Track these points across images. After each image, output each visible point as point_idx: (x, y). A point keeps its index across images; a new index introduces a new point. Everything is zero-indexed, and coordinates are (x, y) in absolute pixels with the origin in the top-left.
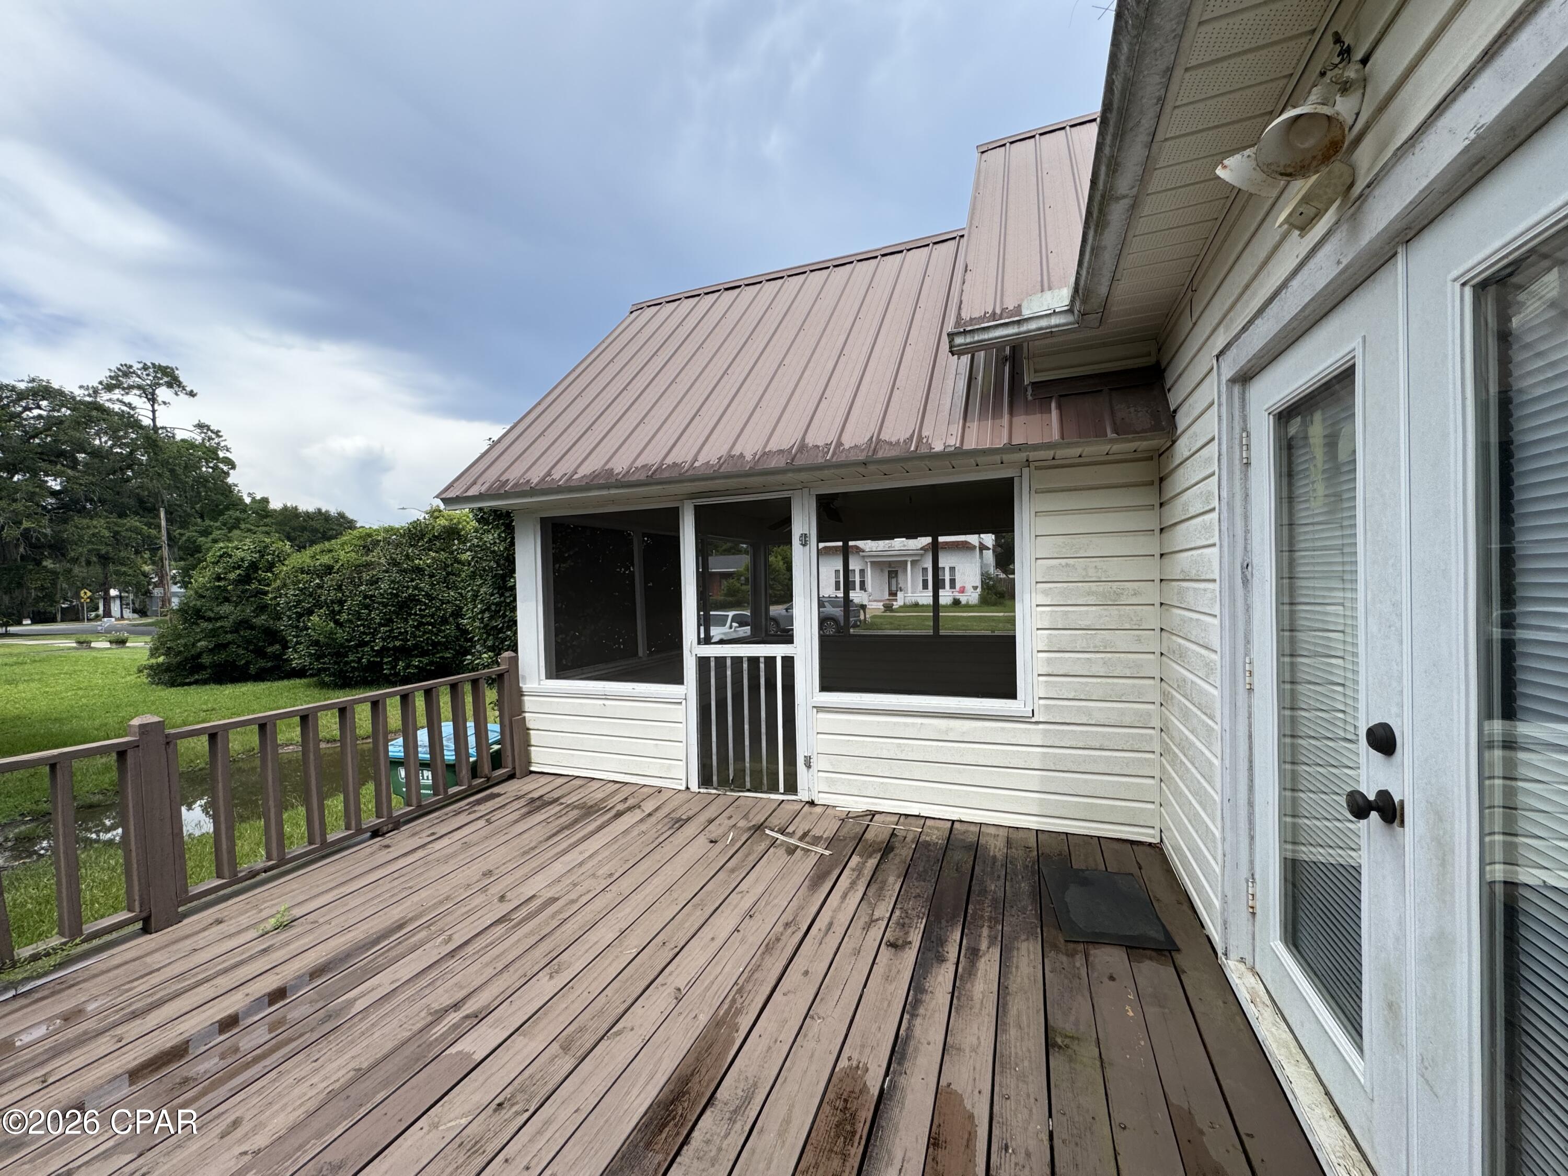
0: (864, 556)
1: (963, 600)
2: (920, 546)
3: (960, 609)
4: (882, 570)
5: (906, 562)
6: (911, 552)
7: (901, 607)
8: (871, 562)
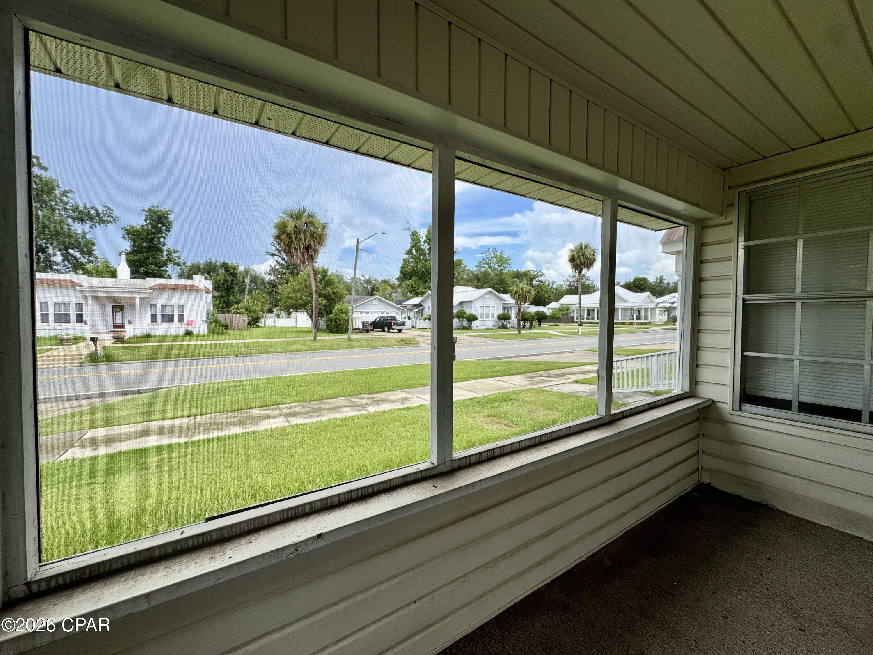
0: (82, 291)
1: (195, 331)
2: (148, 286)
3: (193, 338)
4: (104, 305)
5: (134, 299)
6: (138, 290)
7: (130, 338)
8: (93, 297)
